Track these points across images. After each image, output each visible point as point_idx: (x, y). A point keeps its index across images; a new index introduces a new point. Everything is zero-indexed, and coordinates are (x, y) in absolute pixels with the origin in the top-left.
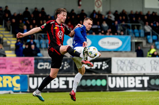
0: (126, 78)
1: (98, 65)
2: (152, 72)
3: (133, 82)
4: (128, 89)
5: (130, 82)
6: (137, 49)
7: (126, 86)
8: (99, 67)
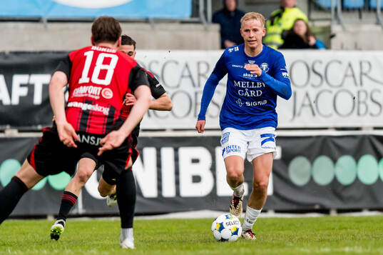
0: (167, 153)
1: (31, 87)
2: (297, 123)
3: (203, 169)
4: (180, 203)
5: (187, 170)
6: (220, 7)
7: (169, 191)
8: (38, 100)
